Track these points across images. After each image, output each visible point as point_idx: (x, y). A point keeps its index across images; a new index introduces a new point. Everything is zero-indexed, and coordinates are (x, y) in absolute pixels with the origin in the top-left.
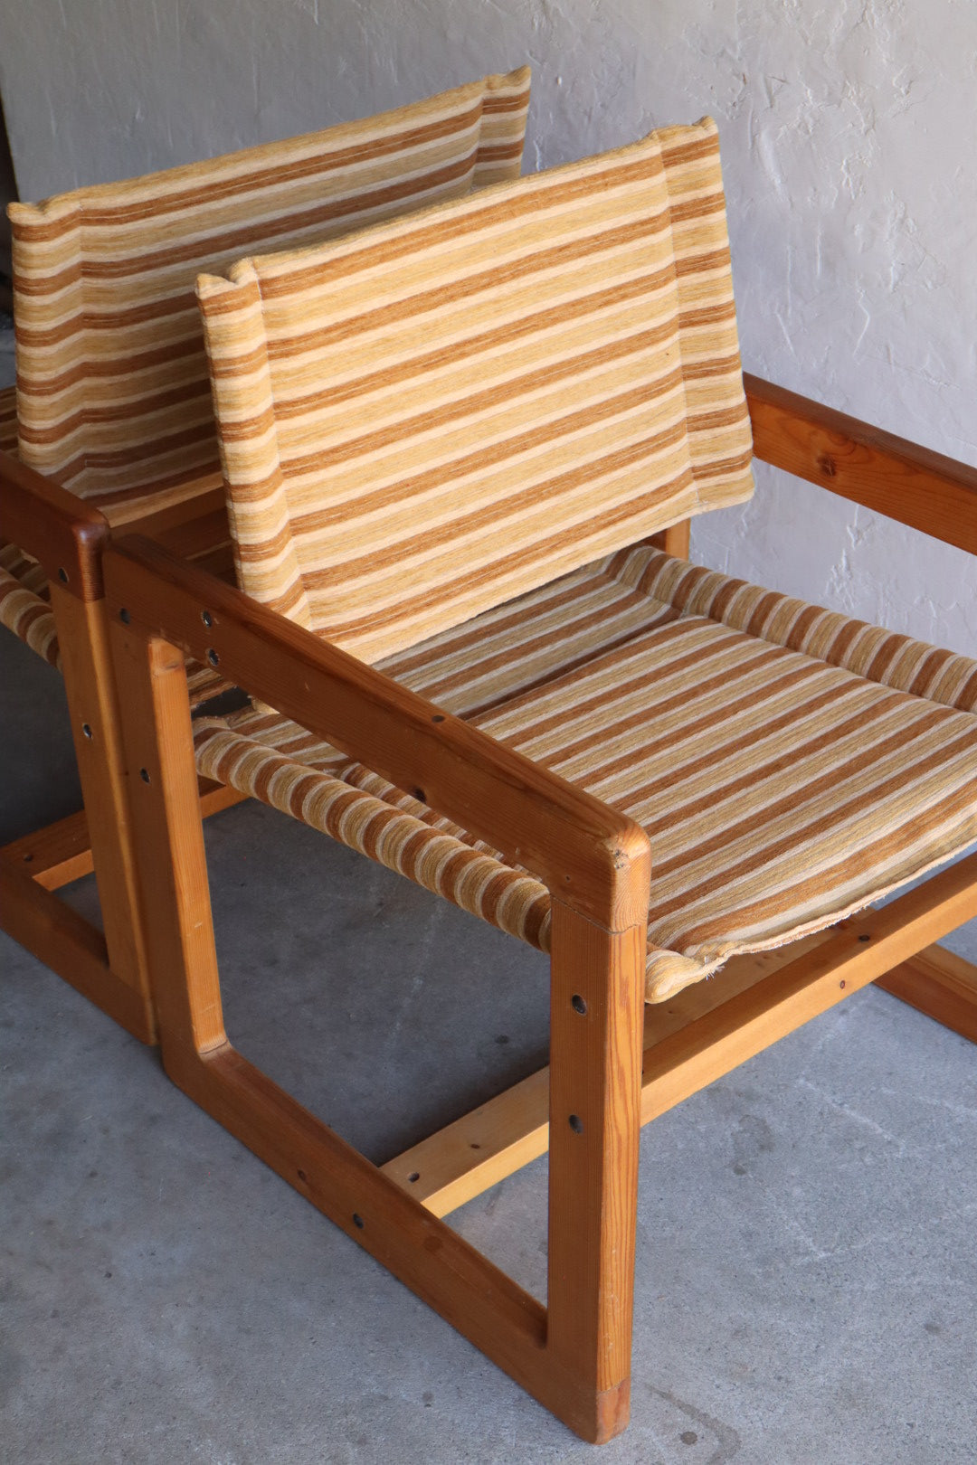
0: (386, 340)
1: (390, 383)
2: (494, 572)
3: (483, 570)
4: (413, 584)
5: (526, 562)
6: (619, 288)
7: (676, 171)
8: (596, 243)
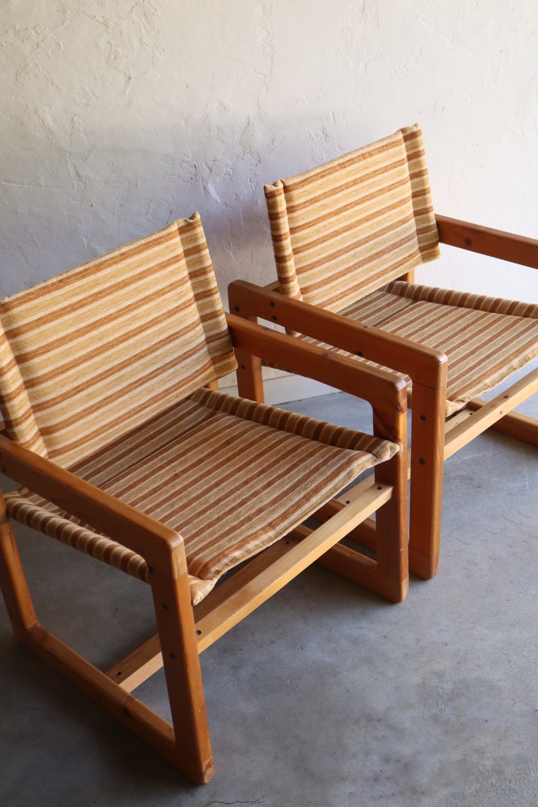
0: (323, 205)
1: (325, 220)
2: (361, 286)
3: (357, 286)
4: (335, 291)
5: (370, 282)
6: (394, 184)
7: (409, 142)
8: (386, 169)
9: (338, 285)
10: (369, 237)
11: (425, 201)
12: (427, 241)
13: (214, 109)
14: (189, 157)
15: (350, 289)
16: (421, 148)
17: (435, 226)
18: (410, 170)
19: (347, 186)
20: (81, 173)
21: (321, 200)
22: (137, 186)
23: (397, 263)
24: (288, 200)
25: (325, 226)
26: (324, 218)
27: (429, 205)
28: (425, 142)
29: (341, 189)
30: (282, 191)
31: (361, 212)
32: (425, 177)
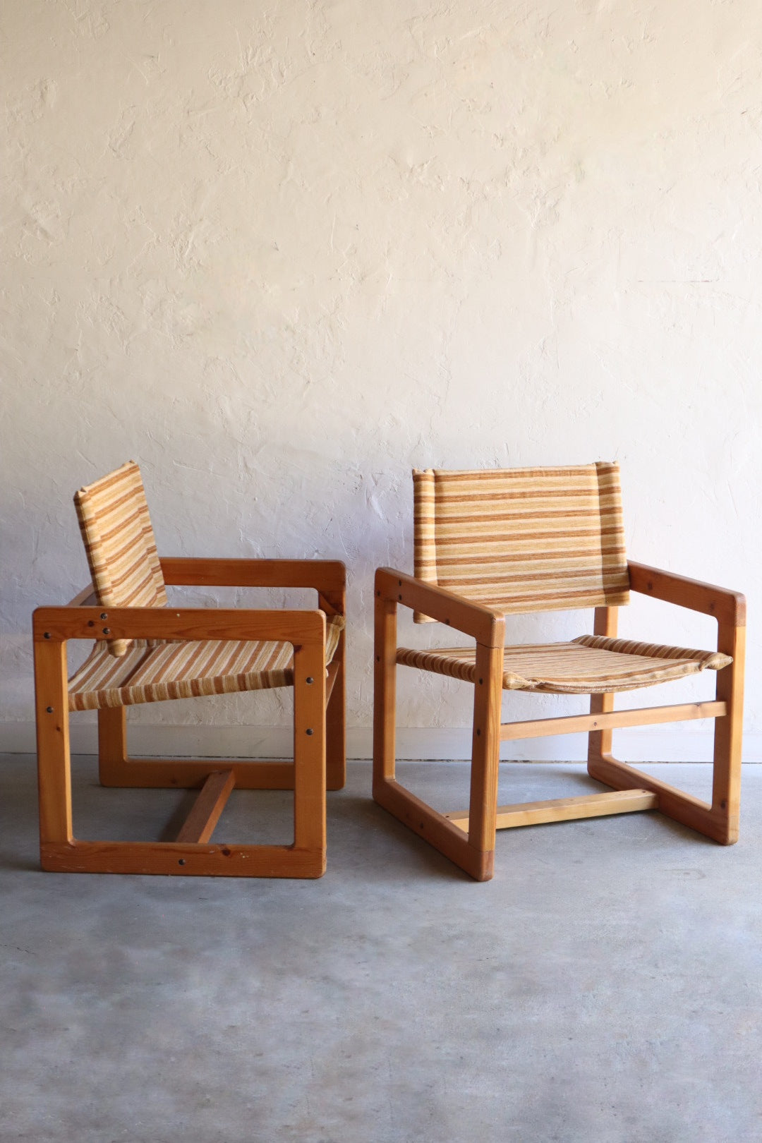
0: (478, 506)
1: (478, 521)
6: (574, 511)
7: (601, 477)
8: (565, 493)
9: (484, 589)
10: (533, 555)
11: (615, 540)
12: (613, 583)
15: (498, 599)
16: (615, 485)
17: (625, 569)
18: (600, 505)
19: (512, 496)
21: (478, 500)
23: (566, 593)
24: (438, 489)
25: (477, 527)
26: (478, 519)
27: (619, 545)
28: (621, 480)
29: (504, 496)
30: (433, 479)
31: (526, 526)
32: (617, 515)
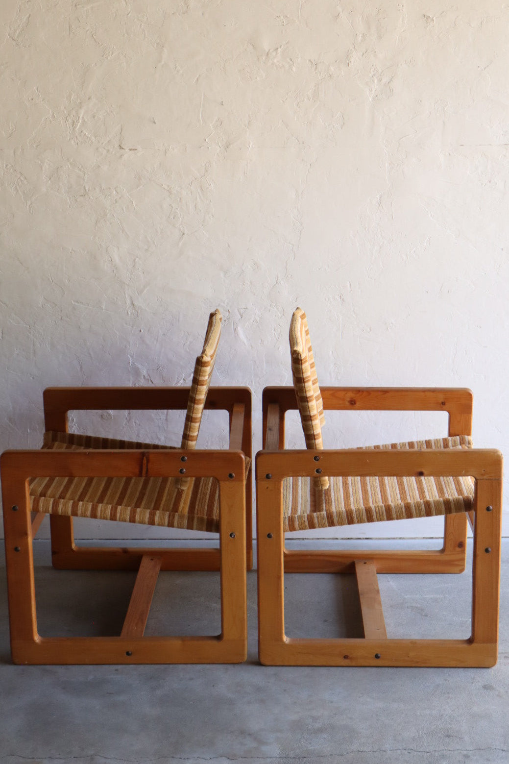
13: (249, 267)
14: (224, 303)
20: (135, 303)
22: (179, 321)
